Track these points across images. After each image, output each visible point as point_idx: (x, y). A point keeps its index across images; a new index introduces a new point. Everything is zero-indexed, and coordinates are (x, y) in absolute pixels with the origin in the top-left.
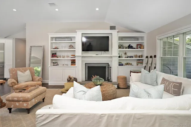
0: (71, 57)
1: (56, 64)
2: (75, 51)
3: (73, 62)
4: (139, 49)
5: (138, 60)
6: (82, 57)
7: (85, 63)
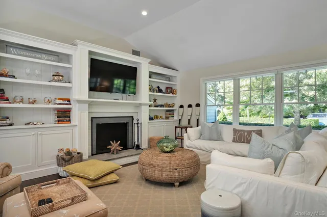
0: (60, 104)
1: (8, 122)
2: (71, 88)
3: (64, 115)
4: (171, 95)
5: (167, 111)
6: (89, 105)
7: (92, 118)
